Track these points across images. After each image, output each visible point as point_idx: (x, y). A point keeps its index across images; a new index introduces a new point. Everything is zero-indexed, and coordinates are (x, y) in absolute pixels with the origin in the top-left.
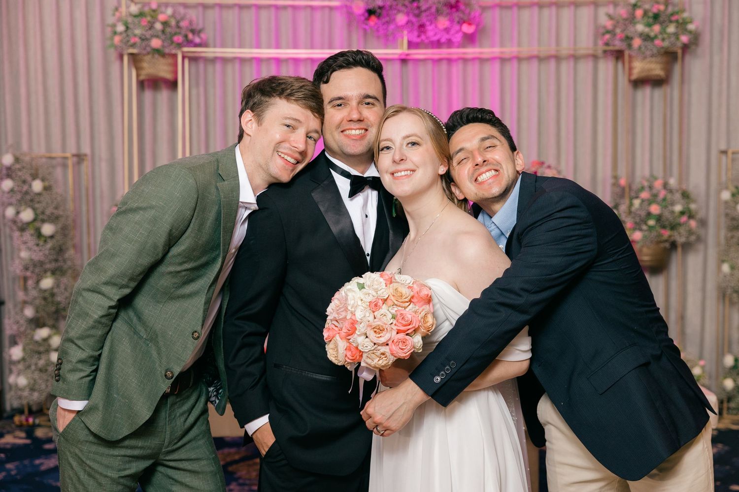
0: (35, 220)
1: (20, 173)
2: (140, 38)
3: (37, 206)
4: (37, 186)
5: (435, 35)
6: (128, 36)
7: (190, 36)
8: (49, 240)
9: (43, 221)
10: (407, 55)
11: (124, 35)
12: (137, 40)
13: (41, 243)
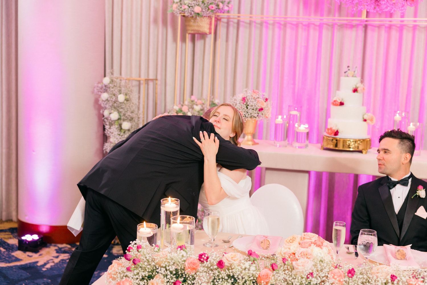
0: (119, 119)
1: (112, 89)
2: (188, 6)
3: (121, 110)
4: (121, 98)
5: (387, 8)
6: (181, 4)
7: (221, 5)
8: (127, 132)
9: (124, 120)
10: (366, 21)
11: (179, 4)
12: (186, 7)
13: (122, 134)
